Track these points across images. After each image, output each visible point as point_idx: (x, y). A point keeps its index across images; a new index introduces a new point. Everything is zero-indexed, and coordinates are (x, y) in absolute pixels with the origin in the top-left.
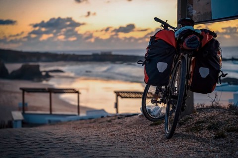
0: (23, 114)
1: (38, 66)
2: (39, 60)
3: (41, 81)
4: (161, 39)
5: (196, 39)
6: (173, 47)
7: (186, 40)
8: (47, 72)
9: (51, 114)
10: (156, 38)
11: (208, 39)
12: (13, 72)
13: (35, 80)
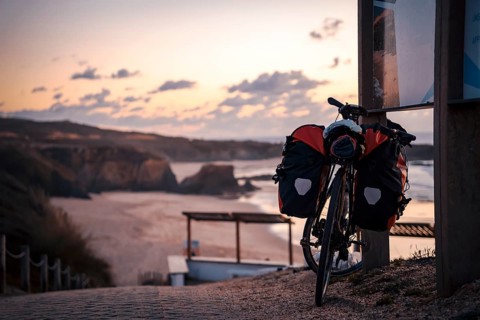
0: (189, 261)
1: (231, 169)
2: (234, 156)
3: (237, 198)
4: (301, 142)
5: (349, 142)
6: (319, 153)
7: (334, 143)
8: (248, 180)
9: (238, 263)
10: (294, 138)
11: (377, 141)
12: (186, 180)
13: (226, 195)
